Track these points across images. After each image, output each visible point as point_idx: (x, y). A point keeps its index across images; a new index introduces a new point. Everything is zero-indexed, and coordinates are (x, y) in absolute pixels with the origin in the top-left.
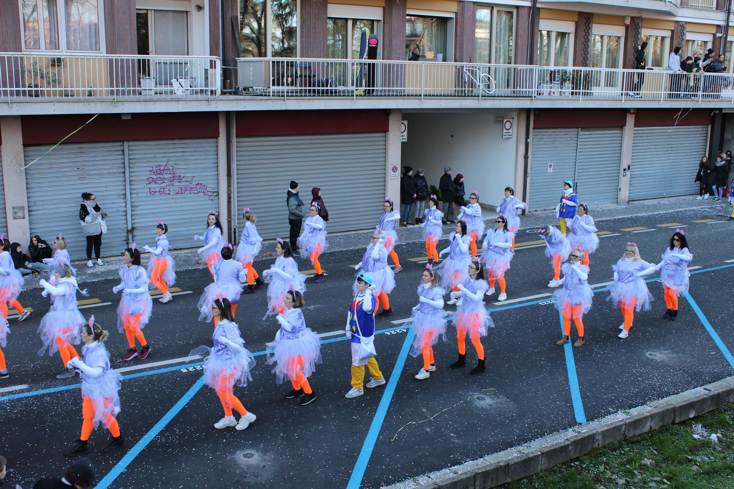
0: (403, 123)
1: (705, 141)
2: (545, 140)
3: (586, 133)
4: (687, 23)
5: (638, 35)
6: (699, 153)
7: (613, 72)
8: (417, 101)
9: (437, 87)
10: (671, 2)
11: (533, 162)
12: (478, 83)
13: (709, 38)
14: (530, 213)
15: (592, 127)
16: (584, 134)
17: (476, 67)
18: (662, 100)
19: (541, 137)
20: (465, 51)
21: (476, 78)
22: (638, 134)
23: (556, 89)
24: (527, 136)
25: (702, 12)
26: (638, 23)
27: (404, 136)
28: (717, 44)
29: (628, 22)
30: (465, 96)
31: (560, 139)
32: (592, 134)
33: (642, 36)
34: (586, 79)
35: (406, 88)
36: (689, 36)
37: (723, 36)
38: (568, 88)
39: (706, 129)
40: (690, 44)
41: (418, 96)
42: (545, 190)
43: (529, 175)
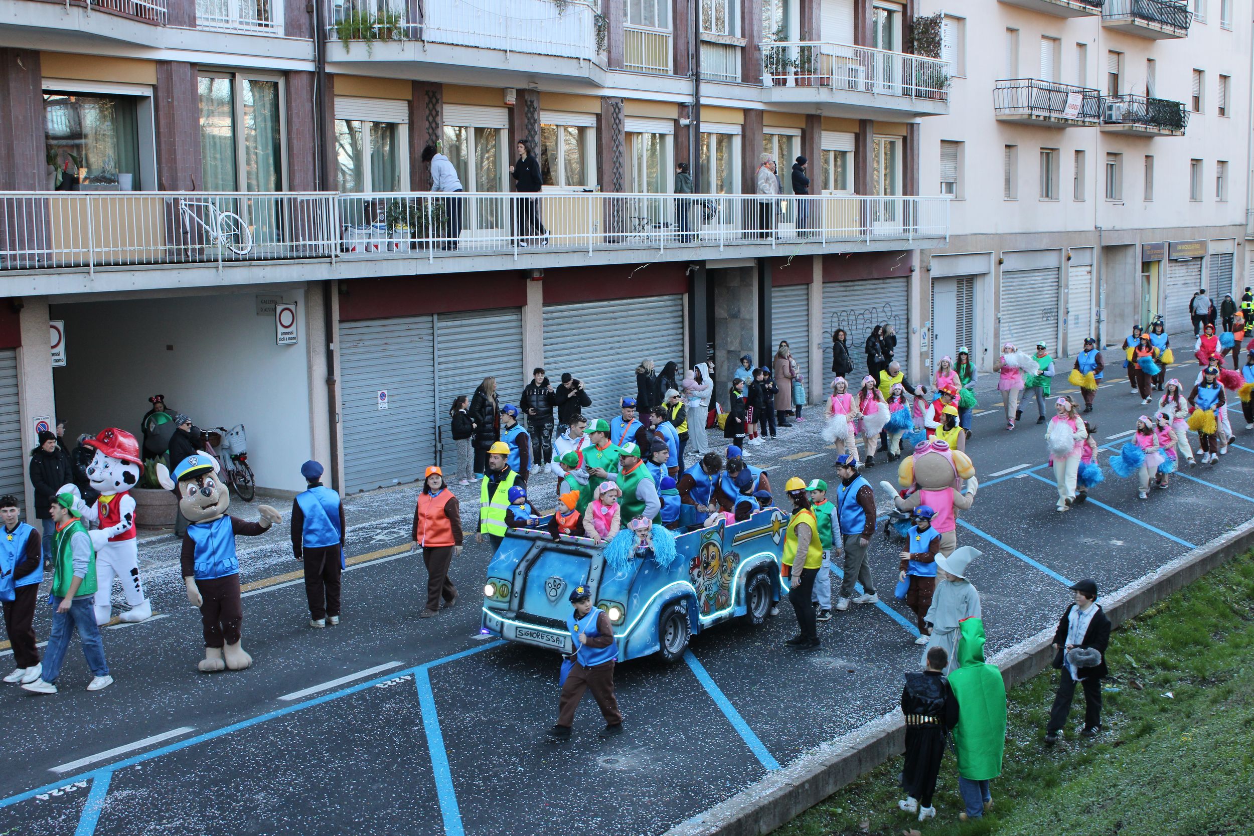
0: (52, 327)
1: (680, 325)
2: (367, 343)
3: (450, 323)
4: (623, 100)
5: (533, 125)
6: (672, 349)
7: (491, 199)
8: (81, 276)
9: (123, 245)
10: (589, 60)
11: (347, 392)
12: (215, 234)
13: (668, 128)
14: (348, 498)
15: (459, 312)
16: (444, 326)
17: (206, 200)
18: (591, 250)
19: (357, 338)
20: (180, 165)
21: (207, 223)
22: (553, 319)
23: (381, 240)
24: (329, 339)
25: (650, 79)
26: (532, 102)
27: (58, 354)
28: (684, 139)
29: (512, 99)
30: (189, 262)
31: (399, 340)
32: (461, 326)
33: (543, 125)
34: (438, 216)
35: (54, 251)
36: (630, 125)
37: (691, 123)
38: (404, 235)
39: (680, 302)
40: (634, 138)
41: (81, 266)
42: (376, 446)
43: (340, 418)
